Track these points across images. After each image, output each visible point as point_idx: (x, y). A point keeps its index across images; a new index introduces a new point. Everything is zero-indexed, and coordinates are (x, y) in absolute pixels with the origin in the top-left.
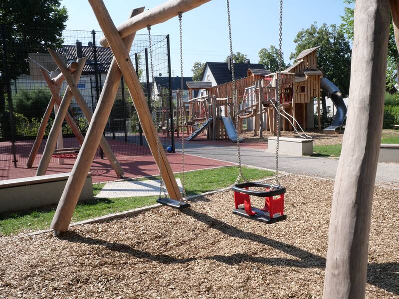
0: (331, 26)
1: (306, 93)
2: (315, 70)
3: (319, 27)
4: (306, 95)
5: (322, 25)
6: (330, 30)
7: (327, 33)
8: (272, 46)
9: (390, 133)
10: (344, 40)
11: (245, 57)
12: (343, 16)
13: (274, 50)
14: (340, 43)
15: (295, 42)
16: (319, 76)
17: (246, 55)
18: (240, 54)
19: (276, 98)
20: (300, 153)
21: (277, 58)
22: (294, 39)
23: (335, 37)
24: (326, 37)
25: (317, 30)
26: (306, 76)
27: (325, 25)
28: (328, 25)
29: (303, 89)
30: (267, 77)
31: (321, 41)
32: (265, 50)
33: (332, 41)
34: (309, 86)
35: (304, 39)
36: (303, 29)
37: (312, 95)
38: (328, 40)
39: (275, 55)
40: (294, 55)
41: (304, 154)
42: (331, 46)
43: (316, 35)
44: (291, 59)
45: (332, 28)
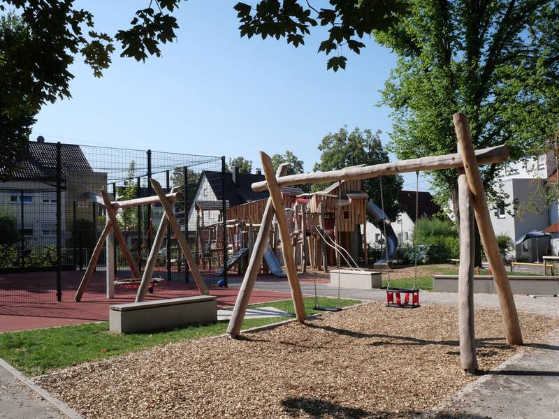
0: (365, 132)
1: (350, 219)
2: (359, 192)
3: (350, 131)
4: (350, 223)
5: (353, 130)
6: (364, 136)
7: (361, 141)
8: (288, 152)
9: (449, 269)
10: (382, 150)
11: (249, 164)
12: (391, 133)
13: (291, 157)
14: (376, 153)
15: (320, 148)
16: (364, 200)
17: (251, 162)
18: (243, 159)
19: (321, 226)
20: (370, 286)
21: (294, 168)
22: (318, 146)
23: (370, 145)
24: (359, 146)
25: (348, 135)
26: (350, 200)
27: (357, 129)
28: (361, 130)
29: (346, 215)
30: (300, 197)
31: (354, 150)
32: (279, 156)
33: (367, 150)
34: (353, 212)
35: (331, 145)
36: (330, 133)
37: (357, 223)
38: (362, 149)
39: (293, 164)
40: (319, 166)
41: (374, 287)
42: (366, 157)
43: (347, 142)
44: (315, 171)
45: (366, 134)
